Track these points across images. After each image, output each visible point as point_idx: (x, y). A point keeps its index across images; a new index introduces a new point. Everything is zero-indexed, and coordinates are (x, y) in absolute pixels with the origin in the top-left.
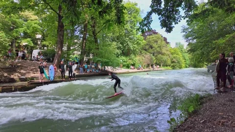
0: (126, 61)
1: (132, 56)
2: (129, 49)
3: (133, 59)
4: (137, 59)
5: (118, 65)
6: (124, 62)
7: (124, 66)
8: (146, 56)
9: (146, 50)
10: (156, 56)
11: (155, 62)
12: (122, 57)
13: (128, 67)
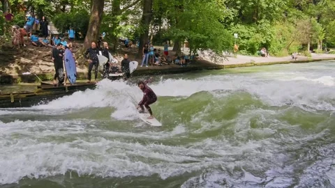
0: (247, 35)
1: (265, 23)
2: (256, 7)
3: (264, 32)
4: (275, 30)
5: (228, 46)
6: (243, 38)
7: (241, 48)
8: (300, 24)
9: (299, 7)
10: (327, 23)
11: (322, 38)
12: (238, 25)
13: (252, 51)
